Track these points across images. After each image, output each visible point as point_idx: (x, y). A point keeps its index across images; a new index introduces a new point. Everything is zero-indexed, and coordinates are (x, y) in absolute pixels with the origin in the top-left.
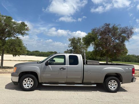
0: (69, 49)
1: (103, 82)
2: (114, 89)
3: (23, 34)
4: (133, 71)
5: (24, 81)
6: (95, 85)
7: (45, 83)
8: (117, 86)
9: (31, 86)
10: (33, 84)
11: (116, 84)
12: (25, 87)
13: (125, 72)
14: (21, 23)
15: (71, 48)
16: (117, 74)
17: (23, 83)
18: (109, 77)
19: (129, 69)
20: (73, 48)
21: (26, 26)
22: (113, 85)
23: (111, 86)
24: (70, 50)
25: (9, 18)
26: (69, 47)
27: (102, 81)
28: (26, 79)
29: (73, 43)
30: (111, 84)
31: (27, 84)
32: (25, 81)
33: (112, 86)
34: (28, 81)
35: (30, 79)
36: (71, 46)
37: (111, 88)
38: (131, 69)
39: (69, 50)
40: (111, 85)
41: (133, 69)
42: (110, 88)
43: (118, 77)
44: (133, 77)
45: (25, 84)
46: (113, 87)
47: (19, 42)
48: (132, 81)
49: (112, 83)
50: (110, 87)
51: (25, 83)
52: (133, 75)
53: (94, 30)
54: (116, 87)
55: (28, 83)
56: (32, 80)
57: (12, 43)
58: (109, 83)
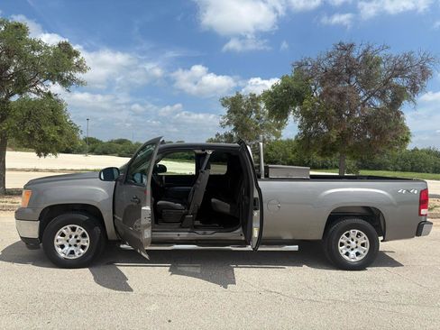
0: (222, 132)
1: (321, 238)
2: (358, 258)
3: (65, 83)
4: (424, 199)
5: (58, 237)
6: (295, 248)
8: (366, 249)
9: (82, 251)
10: (87, 245)
11: (364, 242)
12: (62, 255)
13: (394, 203)
14: (59, 45)
15: (229, 129)
16: (367, 208)
17: (56, 243)
18: (340, 219)
19: (408, 191)
20: (235, 130)
21: (77, 54)
22: (353, 245)
23: (348, 250)
24: (226, 136)
25: (17, 27)
26: (223, 126)
27: (317, 234)
28: (63, 230)
29: (235, 113)
30: (349, 243)
31: (70, 246)
32: (63, 235)
33: (352, 250)
34: (71, 237)
35: (78, 227)
36: (228, 123)
37: (347, 254)
38: (416, 192)
39: (221, 137)
40: (348, 247)
41: (422, 191)
42: (346, 257)
43: (371, 220)
44: (423, 218)
45: (62, 247)
46: (352, 253)
47: (54, 110)
48: (419, 233)
49: (353, 240)
50: (344, 252)
51: (60, 243)
52: (423, 211)
53: (301, 65)
54: (364, 251)
55: (73, 240)
56: (84, 230)
57: (31, 112)
58: (341, 240)
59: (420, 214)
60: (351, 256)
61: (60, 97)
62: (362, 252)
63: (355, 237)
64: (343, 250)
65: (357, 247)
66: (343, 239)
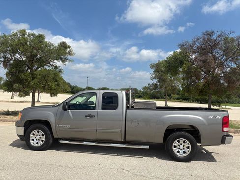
0: (151, 82)
1: (162, 142)
2: (185, 155)
3: (64, 61)
4: (226, 122)
5: (32, 135)
6: (147, 147)
7: (63, 139)
8: (190, 150)
9: (42, 143)
10: (44, 140)
11: (188, 145)
13: (206, 124)
14: (61, 43)
15: (155, 81)
17: (30, 138)
18: (173, 132)
19: (215, 117)
20: (159, 81)
21: (69, 47)
22: (181, 147)
23: (178, 150)
24: (153, 85)
25: (40, 36)
26: (152, 80)
27: (160, 140)
28: (34, 132)
29: (158, 72)
30: (179, 146)
32: (34, 135)
33: (181, 150)
34: (37, 135)
35: (40, 131)
36: (155, 78)
37: (178, 152)
38: (220, 117)
39: (151, 85)
40: (179, 148)
41: (224, 117)
42: (177, 154)
43: (192, 133)
44: (225, 134)
45: (33, 140)
48: (223, 142)
50: (176, 151)
51: (32, 138)
52: (225, 129)
54: (188, 151)
55: (38, 137)
56: (43, 133)
58: (174, 144)
59: (223, 131)
60: (180, 153)
61: (61, 68)
62: (187, 152)
63: (183, 143)
64: (175, 150)
65: (184, 149)
66: (175, 143)
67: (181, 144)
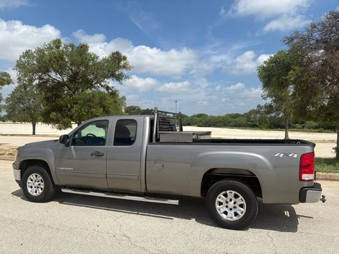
1: (199, 195)
3: (119, 78)
4: (307, 163)
5: (29, 181)
6: (176, 202)
8: (244, 210)
9: (41, 191)
10: (43, 187)
11: (242, 203)
12: (31, 193)
17: (28, 184)
19: (286, 155)
20: (274, 101)
22: (230, 205)
23: (227, 209)
26: (265, 99)
27: (196, 192)
28: (31, 177)
31: (35, 187)
32: (31, 180)
33: (231, 209)
34: (35, 181)
35: (38, 175)
36: (269, 96)
37: (226, 213)
38: (295, 156)
40: (227, 202)
42: (224, 215)
44: (306, 184)
45: (31, 187)
48: (302, 199)
50: (222, 210)
51: (30, 185)
52: (305, 177)
54: (242, 211)
55: (37, 184)
56: (41, 178)
58: (218, 199)
59: (301, 179)
60: (229, 215)
61: (116, 88)
62: (239, 213)
63: (232, 197)
64: (220, 209)
65: (235, 207)
66: (221, 198)
67: (231, 200)
